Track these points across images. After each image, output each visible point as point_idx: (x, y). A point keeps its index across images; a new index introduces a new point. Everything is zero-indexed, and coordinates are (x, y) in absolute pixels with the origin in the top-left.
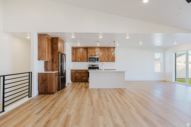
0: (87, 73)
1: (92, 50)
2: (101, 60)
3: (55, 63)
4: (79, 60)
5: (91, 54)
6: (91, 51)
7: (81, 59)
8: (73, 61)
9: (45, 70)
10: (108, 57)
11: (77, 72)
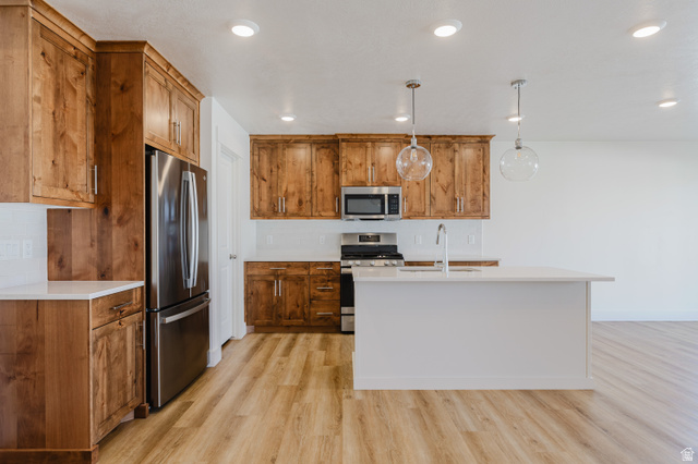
0: (333, 281)
1: (362, 151)
2: (410, 210)
3: (121, 221)
4: (292, 206)
5: (358, 174)
6: (356, 160)
7: (300, 202)
8: (257, 213)
9: (55, 273)
10: (450, 193)
11: (277, 277)
